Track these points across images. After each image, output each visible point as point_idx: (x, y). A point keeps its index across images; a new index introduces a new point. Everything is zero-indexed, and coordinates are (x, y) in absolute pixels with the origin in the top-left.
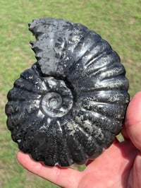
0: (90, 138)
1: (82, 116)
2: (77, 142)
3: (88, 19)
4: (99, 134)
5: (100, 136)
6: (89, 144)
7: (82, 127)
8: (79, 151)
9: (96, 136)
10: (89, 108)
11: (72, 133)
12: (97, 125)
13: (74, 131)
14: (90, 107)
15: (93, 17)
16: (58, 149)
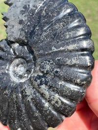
0: (47, 105)
1: (39, 81)
2: (34, 108)
4: (55, 100)
5: (57, 102)
6: (46, 111)
7: (39, 92)
8: (36, 118)
9: (53, 102)
10: (45, 72)
11: (29, 99)
12: (53, 91)
13: (31, 97)
14: (47, 71)
16: (18, 114)
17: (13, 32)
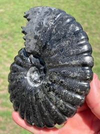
1: (48, 88)
2: (44, 109)
3: (80, 13)
4: (60, 104)
5: (61, 106)
6: (53, 112)
7: (48, 97)
9: (58, 106)
10: (53, 81)
11: (41, 101)
12: (59, 97)
14: (55, 81)
15: (83, 12)
17: (30, 45)
